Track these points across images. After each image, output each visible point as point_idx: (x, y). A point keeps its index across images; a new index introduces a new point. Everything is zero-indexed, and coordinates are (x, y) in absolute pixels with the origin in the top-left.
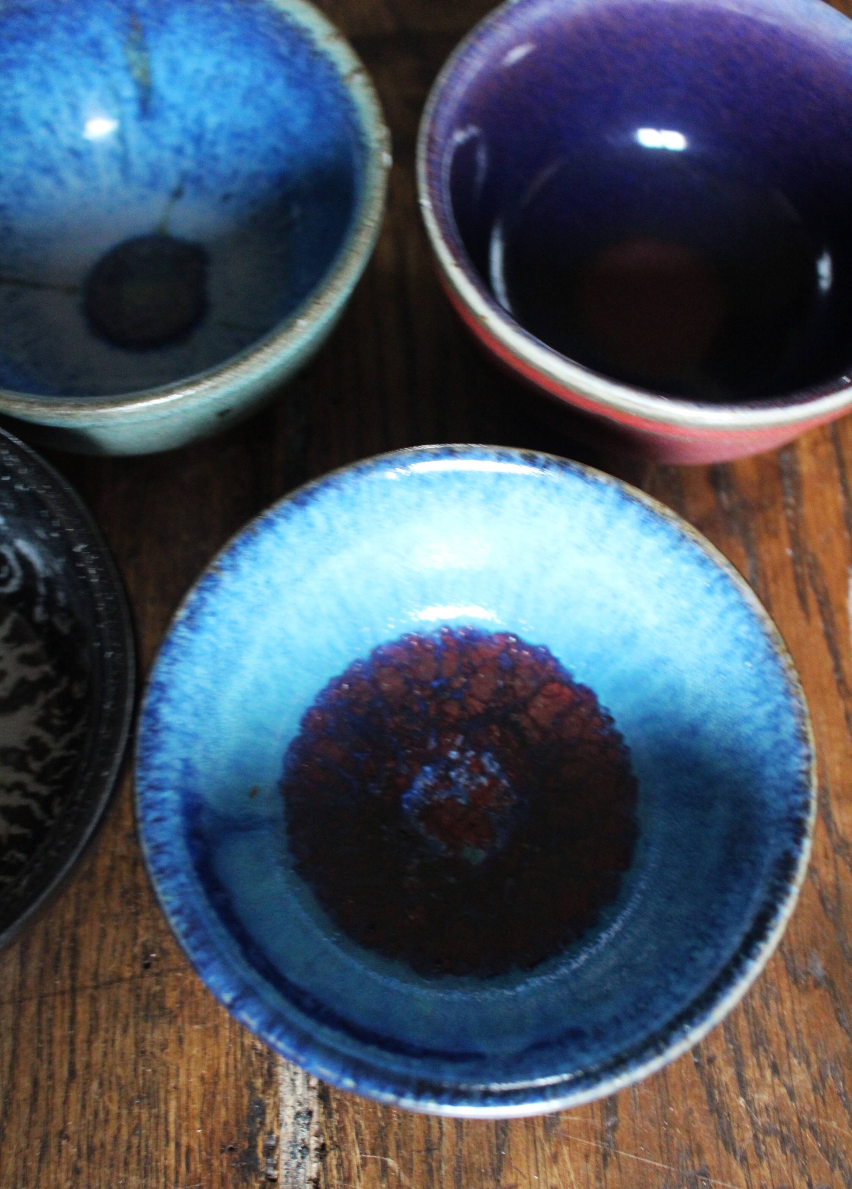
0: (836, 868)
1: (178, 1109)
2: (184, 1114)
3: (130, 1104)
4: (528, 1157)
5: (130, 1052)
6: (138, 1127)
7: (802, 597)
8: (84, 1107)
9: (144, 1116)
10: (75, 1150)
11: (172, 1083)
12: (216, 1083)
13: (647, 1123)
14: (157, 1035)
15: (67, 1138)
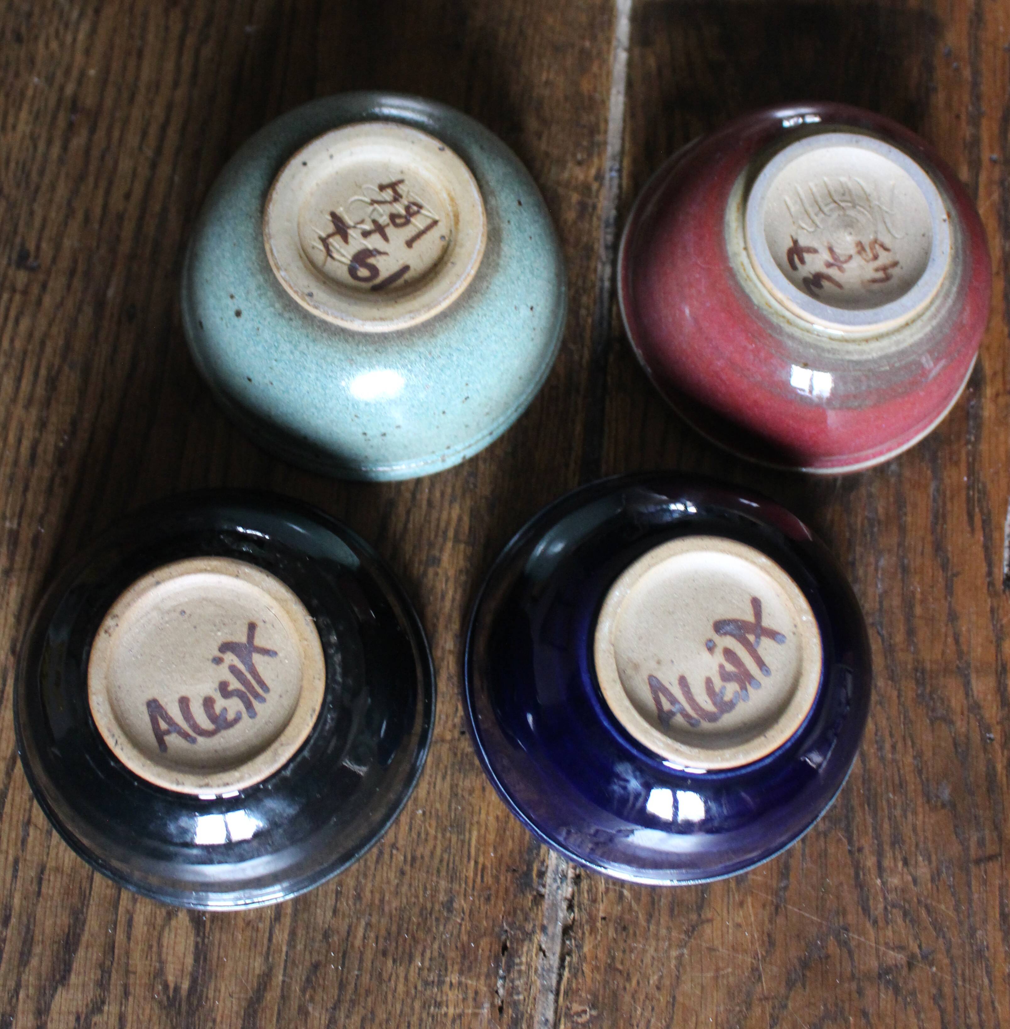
0: (968, 723)
1: (479, 836)
2: (482, 841)
3: (444, 830)
4: (723, 901)
5: (447, 793)
6: (449, 846)
7: (971, 516)
8: (410, 829)
9: (454, 839)
10: (402, 858)
11: (475, 819)
12: (507, 822)
13: (809, 888)
14: (467, 783)
15: (398, 849)
